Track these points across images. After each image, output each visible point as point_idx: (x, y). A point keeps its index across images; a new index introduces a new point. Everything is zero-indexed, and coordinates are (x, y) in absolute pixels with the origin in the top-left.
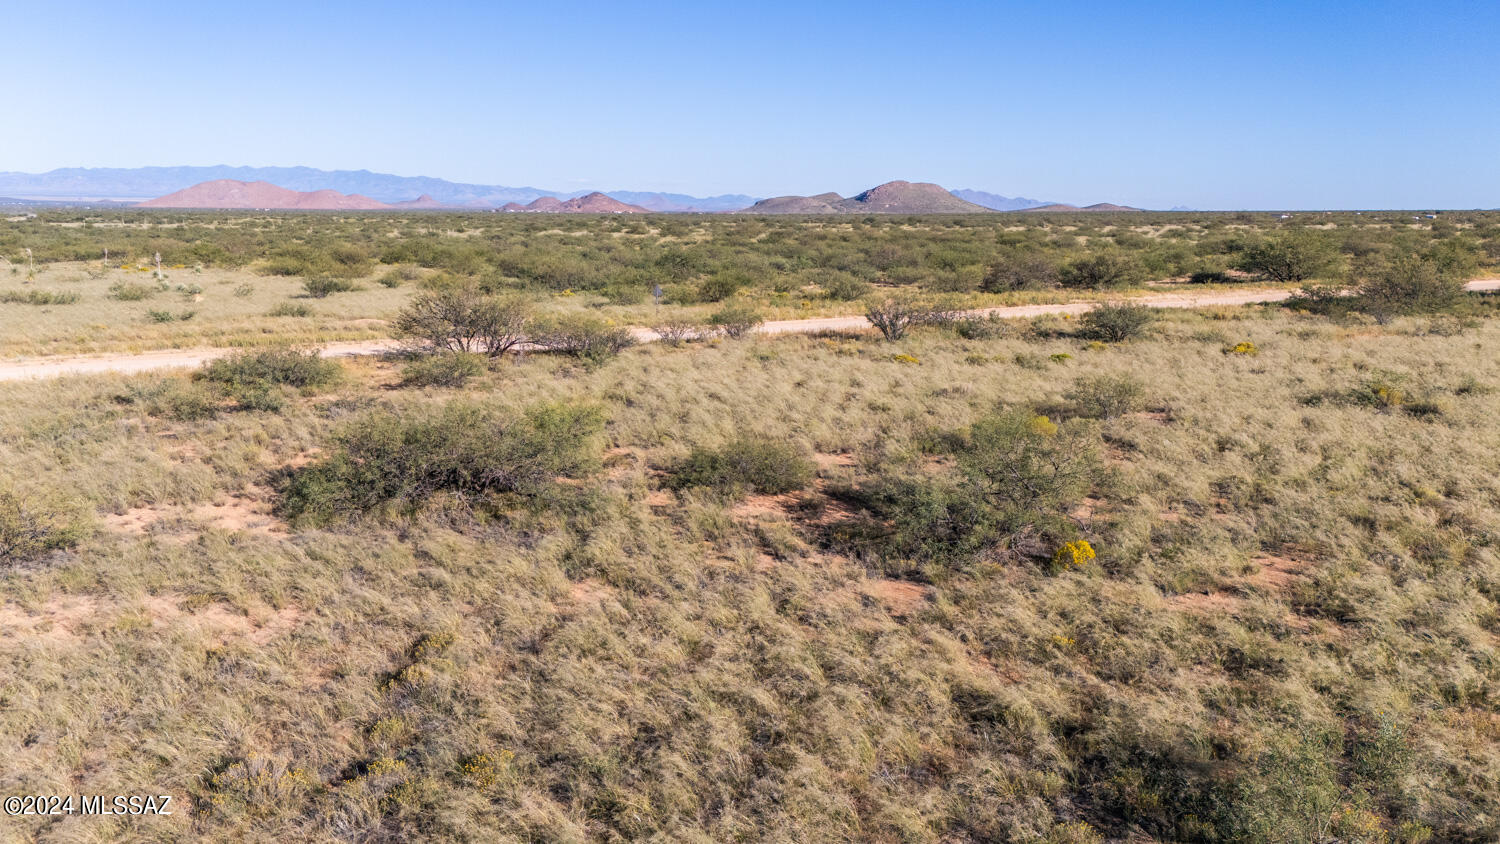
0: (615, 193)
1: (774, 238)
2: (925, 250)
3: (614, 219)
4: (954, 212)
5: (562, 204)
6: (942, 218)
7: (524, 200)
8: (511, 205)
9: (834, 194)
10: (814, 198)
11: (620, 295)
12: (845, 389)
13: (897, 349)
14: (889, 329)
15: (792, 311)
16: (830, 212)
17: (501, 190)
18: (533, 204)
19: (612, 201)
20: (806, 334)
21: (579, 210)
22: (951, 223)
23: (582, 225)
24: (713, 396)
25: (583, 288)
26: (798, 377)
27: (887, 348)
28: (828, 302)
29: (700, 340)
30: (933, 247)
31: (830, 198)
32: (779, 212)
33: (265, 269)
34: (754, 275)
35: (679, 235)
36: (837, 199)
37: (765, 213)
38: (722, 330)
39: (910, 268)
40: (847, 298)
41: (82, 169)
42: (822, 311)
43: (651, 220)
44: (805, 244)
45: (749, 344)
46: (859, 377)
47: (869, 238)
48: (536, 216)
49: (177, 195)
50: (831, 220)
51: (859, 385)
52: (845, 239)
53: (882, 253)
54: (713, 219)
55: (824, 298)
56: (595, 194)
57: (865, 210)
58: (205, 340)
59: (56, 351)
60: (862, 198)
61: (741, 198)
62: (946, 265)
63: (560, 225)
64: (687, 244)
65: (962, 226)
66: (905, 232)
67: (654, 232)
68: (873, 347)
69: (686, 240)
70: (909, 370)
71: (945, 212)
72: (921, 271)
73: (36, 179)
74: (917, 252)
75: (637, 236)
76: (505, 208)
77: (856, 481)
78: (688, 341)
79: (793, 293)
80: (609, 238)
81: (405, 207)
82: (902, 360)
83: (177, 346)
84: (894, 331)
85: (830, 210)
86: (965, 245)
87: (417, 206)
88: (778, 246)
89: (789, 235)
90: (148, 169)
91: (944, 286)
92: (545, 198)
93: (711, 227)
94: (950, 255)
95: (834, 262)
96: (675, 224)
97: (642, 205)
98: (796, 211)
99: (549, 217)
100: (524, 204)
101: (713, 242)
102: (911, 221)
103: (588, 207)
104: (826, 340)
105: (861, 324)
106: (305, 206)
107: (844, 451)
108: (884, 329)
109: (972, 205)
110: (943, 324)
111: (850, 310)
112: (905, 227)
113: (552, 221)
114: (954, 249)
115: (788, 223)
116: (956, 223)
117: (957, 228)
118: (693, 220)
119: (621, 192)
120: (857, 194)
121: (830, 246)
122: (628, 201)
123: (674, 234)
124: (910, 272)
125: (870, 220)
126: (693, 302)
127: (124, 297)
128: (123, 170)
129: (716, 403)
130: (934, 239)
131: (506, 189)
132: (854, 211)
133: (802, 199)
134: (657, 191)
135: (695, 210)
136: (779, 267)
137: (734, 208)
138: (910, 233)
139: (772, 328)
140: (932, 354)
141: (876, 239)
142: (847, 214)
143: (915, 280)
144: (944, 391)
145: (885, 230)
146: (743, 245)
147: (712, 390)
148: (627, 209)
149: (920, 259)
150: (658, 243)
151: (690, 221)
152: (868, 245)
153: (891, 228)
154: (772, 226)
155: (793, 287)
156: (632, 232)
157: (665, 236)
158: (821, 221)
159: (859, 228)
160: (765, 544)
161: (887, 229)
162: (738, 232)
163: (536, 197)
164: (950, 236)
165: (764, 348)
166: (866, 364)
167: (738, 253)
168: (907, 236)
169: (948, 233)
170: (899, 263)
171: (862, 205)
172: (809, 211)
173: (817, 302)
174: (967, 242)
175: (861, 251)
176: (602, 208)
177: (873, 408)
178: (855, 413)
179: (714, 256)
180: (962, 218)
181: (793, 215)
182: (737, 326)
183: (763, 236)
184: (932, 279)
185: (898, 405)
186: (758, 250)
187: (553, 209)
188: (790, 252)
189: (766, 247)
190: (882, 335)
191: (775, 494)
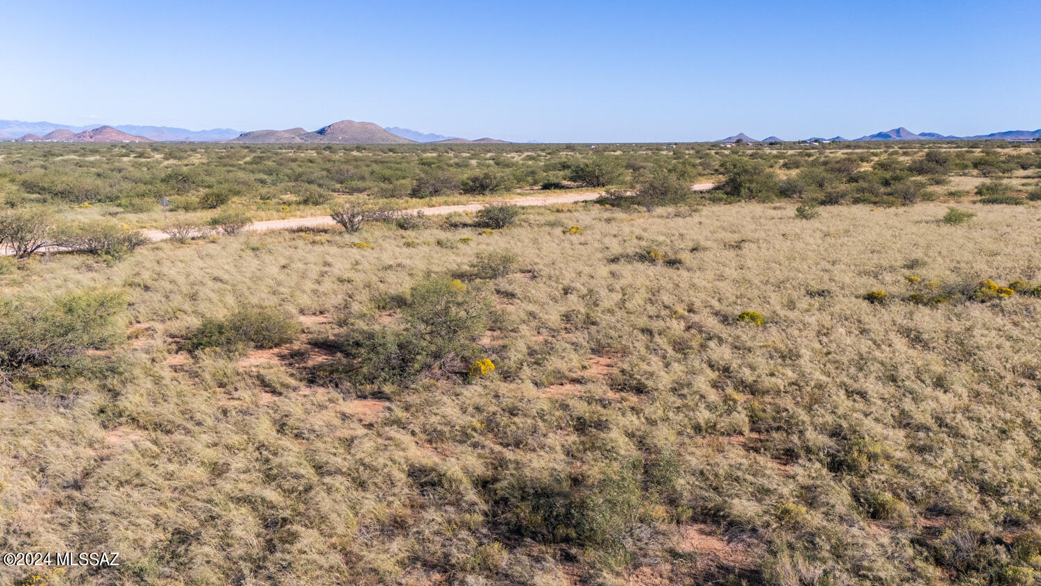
1: (257, 161)
2: (370, 169)
3: (123, 147)
4: (388, 142)
5: (76, 135)
6: (380, 147)
7: (40, 132)
8: (30, 136)
9: (301, 129)
10: (285, 131)
11: (132, 205)
12: (319, 268)
13: (355, 238)
14: (348, 225)
15: (275, 214)
16: (299, 141)
17: (19, 124)
18: (49, 136)
19: (119, 132)
20: (287, 230)
21: (92, 140)
22: (386, 150)
23: (95, 152)
24: (216, 279)
25: (99, 201)
26: (283, 262)
27: (348, 238)
28: (302, 207)
29: (203, 237)
30: (375, 167)
31: (297, 132)
32: (259, 142)
34: (243, 188)
35: (180, 159)
36: (303, 133)
37: (248, 142)
38: (220, 229)
39: (361, 182)
40: (316, 203)
42: (298, 213)
43: (156, 148)
44: (281, 164)
45: (242, 239)
46: (329, 259)
47: (329, 161)
48: (53, 145)
50: (299, 148)
51: (329, 265)
52: (311, 161)
53: (340, 171)
54: (207, 147)
55: (299, 203)
56: (105, 127)
57: (324, 141)
60: (322, 132)
61: (228, 131)
62: (385, 179)
63: (75, 152)
64: (186, 165)
65: (394, 152)
66: (354, 156)
67: (158, 156)
68: (338, 238)
69: (185, 162)
70: (364, 253)
71: (381, 142)
72: (368, 184)
74: (365, 170)
75: (144, 160)
76: (23, 139)
77: (332, 333)
78: (193, 239)
79: (275, 201)
80: (119, 161)
82: (359, 246)
84: (352, 226)
85: (298, 140)
86: (397, 166)
88: (261, 167)
89: (269, 158)
91: (384, 194)
92: (59, 130)
93: (206, 152)
94: (388, 172)
95: (304, 178)
96: (176, 150)
97: (147, 136)
98: (272, 141)
99: (65, 146)
100: (41, 136)
101: (208, 164)
102: (358, 149)
103: (99, 137)
104: (303, 234)
105: (328, 221)
107: (321, 313)
108: (345, 225)
109: (400, 138)
110: (386, 220)
111: (319, 212)
112: (355, 153)
113: (67, 148)
114: (391, 168)
115: (267, 149)
116: (390, 150)
117: (391, 153)
118: (193, 148)
119: (127, 126)
120: (318, 129)
121: (300, 166)
122: (134, 133)
123: (175, 158)
124: (360, 184)
125: (329, 148)
126: (195, 209)
129: (219, 284)
130: (376, 162)
131: (24, 123)
132: (316, 141)
133: (276, 132)
134: (159, 125)
135: (192, 140)
136: (263, 182)
137: (224, 139)
138: (358, 156)
139: (260, 226)
140: (380, 241)
141: (334, 162)
142: (311, 143)
143: (365, 190)
144: (391, 266)
145: (340, 155)
146: (233, 166)
147: (216, 274)
148: (133, 139)
149: (367, 175)
150: (162, 165)
151: (187, 148)
152: (329, 165)
153: (345, 153)
154: (255, 152)
155: (274, 196)
156: (140, 157)
157: (168, 159)
158: (292, 148)
159: (321, 154)
160: (265, 385)
161: (342, 154)
162: (228, 157)
163: (52, 129)
164: (387, 160)
165: (255, 242)
166: (333, 250)
167: (229, 171)
168: (356, 159)
169: (385, 157)
170: (352, 178)
171: (322, 137)
172: (283, 141)
173: (294, 206)
174: (398, 163)
175: (324, 169)
176: (113, 139)
177: (341, 280)
178: (328, 285)
179: (210, 175)
180: (394, 147)
181: (270, 144)
182: (232, 226)
183: (248, 159)
184: (376, 189)
185: (359, 278)
186: (244, 169)
187: (68, 139)
188: (270, 171)
189: (251, 167)
190: (343, 229)
191: (271, 348)
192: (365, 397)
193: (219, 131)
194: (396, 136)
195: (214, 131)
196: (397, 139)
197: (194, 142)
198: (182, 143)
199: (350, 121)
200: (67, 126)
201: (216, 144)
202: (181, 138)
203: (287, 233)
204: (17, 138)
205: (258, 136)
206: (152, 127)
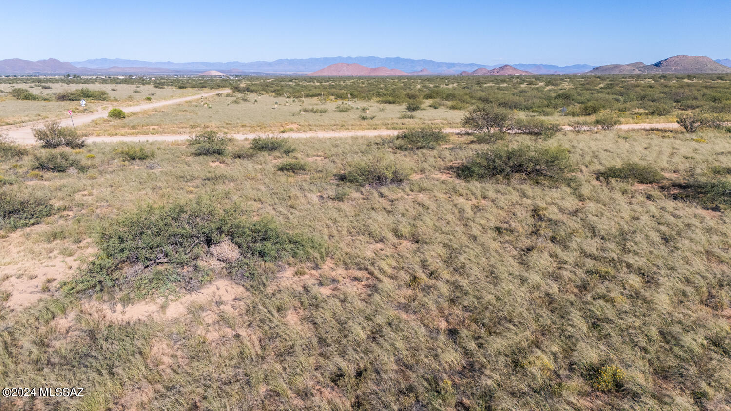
0: (516, 65)
1: (609, 86)
2: (701, 92)
3: (518, 78)
4: (716, 72)
5: (489, 71)
6: (710, 76)
7: (470, 70)
8: (464, 72)
9: (641, 63)
10: (628, 65)
11: (544, 111)
12: (670, 151)
13: (694, 136)
14: (689, 127)
15: (631, 120)
16: (641, 71)
17: (460, 65)
18: (474, 72)
19: (515, 69)
20: (643, 129)
21: (497, 74)
22: (715, 78)
23: (503, 81)
24: (606, 151)
25: (522, 109)
26: (645, 146)
27: (687, 136)
28: (650, 117)
29: (590, 131)
30: (708, 92)
31: (638, 65)
32: (607, 73)
33: (380, 101)
34: (607, 104)
35: (555, 85)
36: (642, 66)
37: (598, 73)
38: (600, 127)
39: (694, 101)
40: (660, 115)
41: (287, 60)
42: (647, 120)
43: (538, 78)
44: (628, 89)
45: (614, 132)
46: (677, 146)
47: (666, 86)
48: (479, 77)
49: (321, 71)
50: (639, 77)
51: (676, 149)
52: (651, 87)
53: (677, 94)
54: (571, 78)
55: (647, 114)
56: (506, 66)
57: (659, 71)
58: (383, 126)
59: (337, 129)
60: (658, 65)
61: (585, 66)
62: (715, 100)
63: (492, 81)
64: (561, 89)
65: (722, 80)
66: (687, 83)
67: (542, 84)
68: (680, 135)
69: (560, 87)
70: (701, 145)
71: (710, 72)
72: (702, 103)
73: (270, 64)
74: (696, 93)
75: (533, 86)
76: (461, 74)
78: (584, 131)
79: (629, 112)
80: (520, 87)
81: (415, 74)
82: (697, 141)
83: (375, 129)
84: (691, 129)
85: (637, 72)
86: (726, 90)
87: (420, 73)
88: (613, 90)
89: (617, 85)
90: (311, 59)
91: (714, 109)
92: (481, 68)
93: (570, 81)
94: (718, 95)
95: (648, 97)
96: (552, 80)
97: (530, 70)
98: (617, 72)
99: (485, 78)
100: (470, 72)
101: (576, 88)
102: (689, 77)
103: (502, 72)
104: (655, 132)
105: (675, 126)
106: (373, 74)
107: (675, 172)
108: (686, 128)
110: (717, 127)
111: (662, 120)
112: (686, 81)
113: (488, 79)
114: (720, 92)
115: (614, 79)
116: (719, 78)
117: (720, 81)
118: (562, 78)
119: (519, 64)
120: (655, 62)
121: (642, 90)
122: (522, 69)
123: (553, 85)
124: (694, 103)
125: (664, 77)
126: (578, 115)
127: (342, 111)
128: (302, 60)
129: (608, 153)
130: (706, 87)
131: (462, 64)
132: (652, 72)
133: (621, 66)
134: (538, 63)
135: (558, 73)
136: (618, 100)
137: (581, 72)
138: (691, 83)
139: (624, 127)
140: (713, 139)
141: (670, 87)
142: (648, 74)
143: (698, 107)
144: (723, 153)
145: (674, 82)
146: (593, 90)
147: (606, 148)
148: (521, 73)
149: (699, 97)
150: (545, 90)
151: (558, 78)
152: (666, 90)
153: (677, 81)
154: (605, 80)
155: (629, 110)
156: (530, 84)
157: (548, 86)
158: (633, 78)
159: (658, 81)
160: (649, 197)
161: (675, 82)
162: (588, 84)
163: (476, 68)
164: (716, 85)
165: (623, 134)
166: (678, 142)
167: (592, 94)
168: (688, 85)
169: (714, 84)
170: (688, 99)
171: (657, 69)
172: (624, 72)
173: (643, 116)
174: (727, 88)
175: (662, 93)
176: (509, 73)
177: (685, 157)
178: (676, 159)
179: (580, 95)
180: (721, 76)
181: (615, 75)
182: (606, 124)
183: (602, 85)
184: (708, 107)
185: (699, 157)
186: (602, 92)
187: (484, 74)
188: (621, 93)
189: (606, 91)
190: (685, 130)
191: (647, 183)
192: (708, 209)
193: (578, 66)
194: (725, 67)
195: (575, 66)
196: (725, 69)
197: (560, 74)
198: (552, 75)
199: (684, 56)
200: (484, 66)
201: (575, 75)
202: (552, 72)
203: (643, 131)
204: (457, 73)
205: (606, 69)
206: (534, 65)
